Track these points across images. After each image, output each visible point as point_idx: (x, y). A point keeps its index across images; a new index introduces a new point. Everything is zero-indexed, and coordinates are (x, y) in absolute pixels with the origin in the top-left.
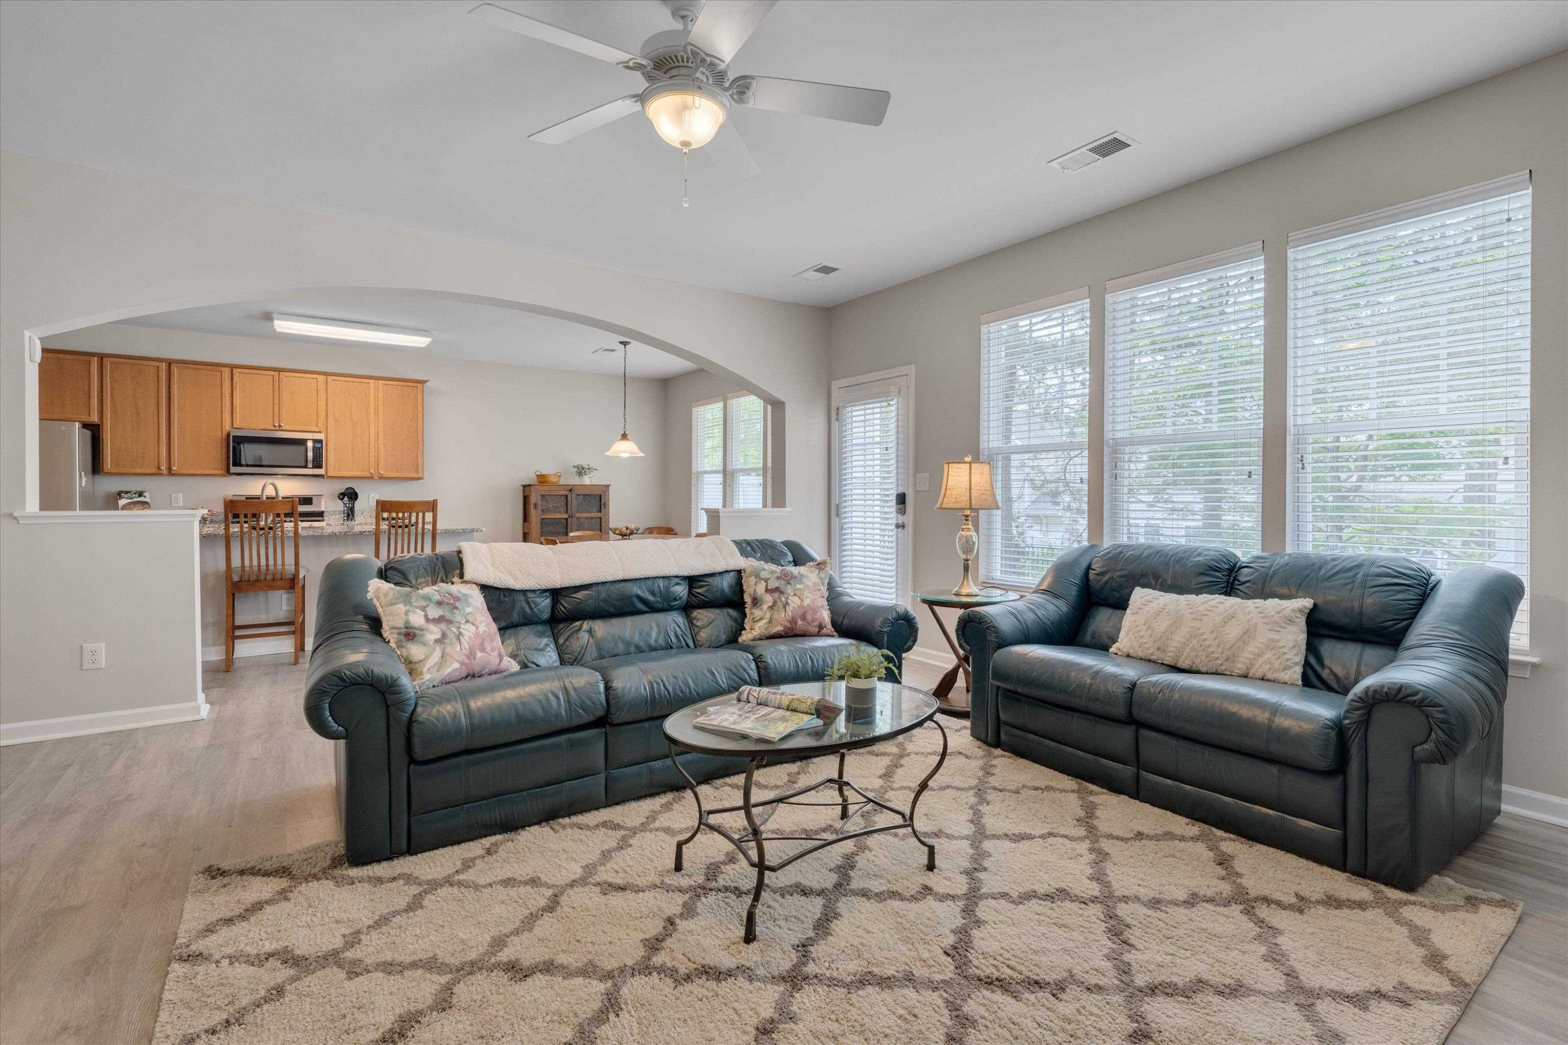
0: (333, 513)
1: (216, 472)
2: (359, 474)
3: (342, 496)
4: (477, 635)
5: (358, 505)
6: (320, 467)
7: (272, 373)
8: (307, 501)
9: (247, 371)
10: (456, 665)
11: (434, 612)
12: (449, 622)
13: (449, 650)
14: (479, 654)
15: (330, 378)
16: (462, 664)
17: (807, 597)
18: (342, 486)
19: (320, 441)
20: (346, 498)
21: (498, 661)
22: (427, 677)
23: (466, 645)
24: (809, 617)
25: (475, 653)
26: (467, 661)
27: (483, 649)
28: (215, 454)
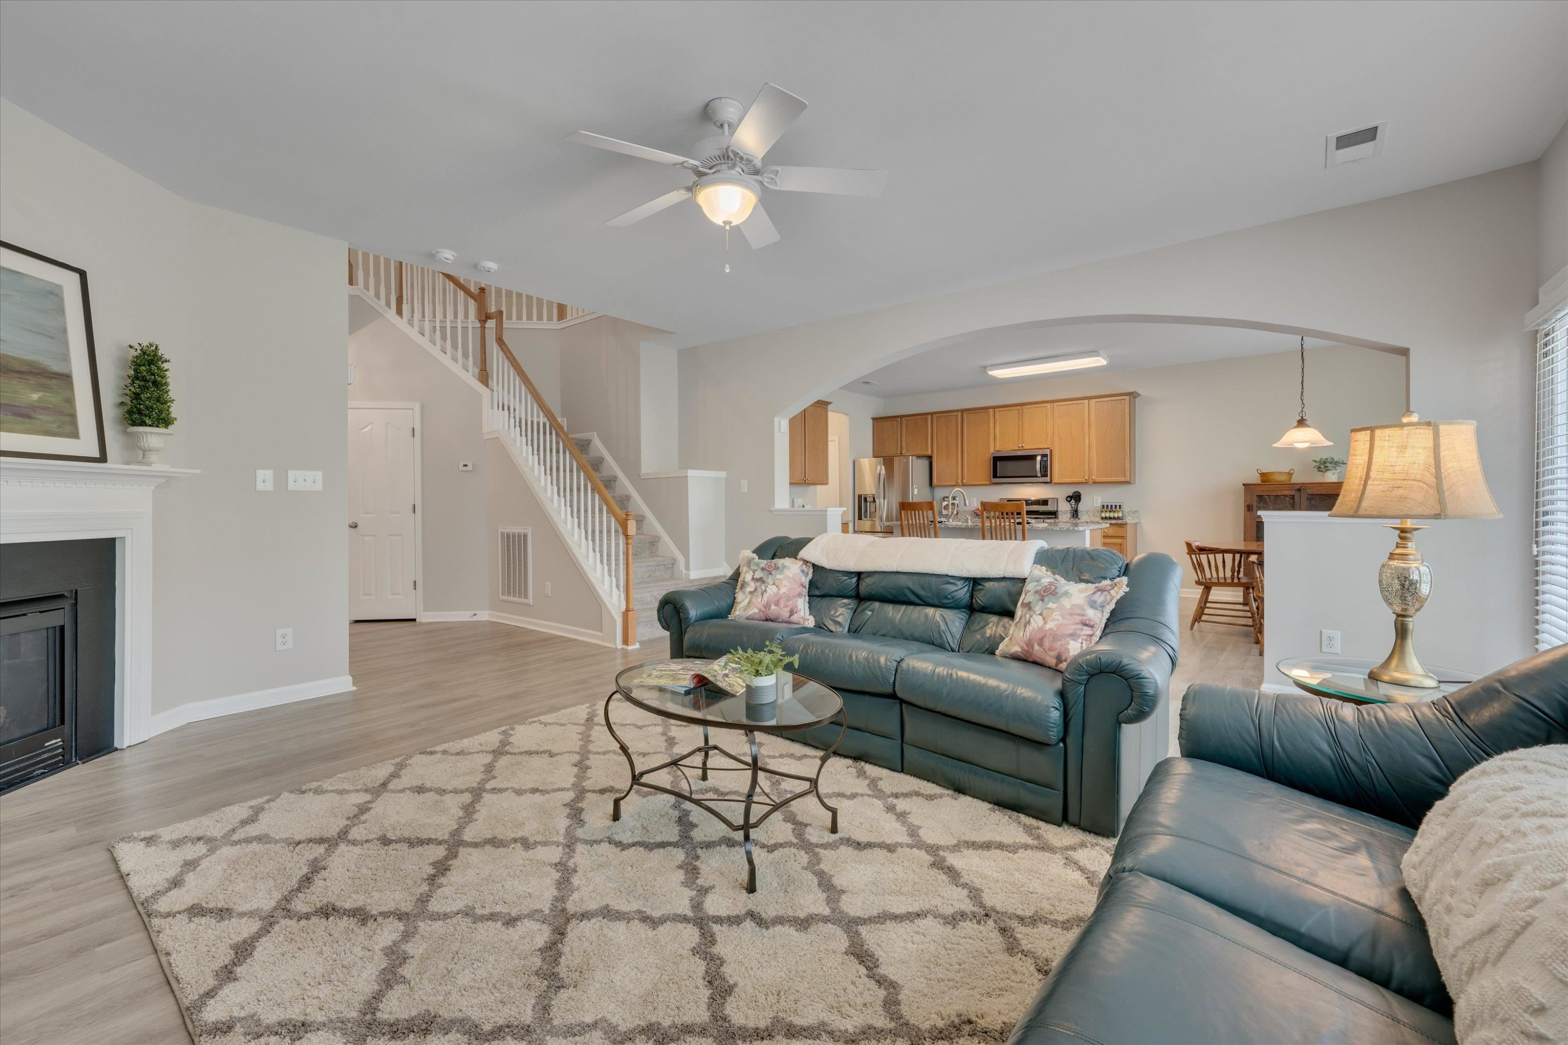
0: (1065, 513)
1: (986, 483)
2: (1076, 480)
3: (1069, 498)
4: (776, 594)
5: (1081, 506)
6: (1046, 476)
7: (1018, 408)
8: (1045, 502)
9: (1003, 409)
10: (756, 611)
11: (759, 575)
12: (763, 582)
13: (754, 600)
14: (773, 607)
15: (1056, 404)
16: (760, 610)
17: (1054, 620)
18: (1070, 491)
19: (1046, 456)
20: (1073, 501)
21: (788, 615)
22: (737, 613)
23: (765, 599)
24: (1047, 644)
25: (771, 605)
26: (763, 609)
27: (777, 603)
28: (985, 469)
